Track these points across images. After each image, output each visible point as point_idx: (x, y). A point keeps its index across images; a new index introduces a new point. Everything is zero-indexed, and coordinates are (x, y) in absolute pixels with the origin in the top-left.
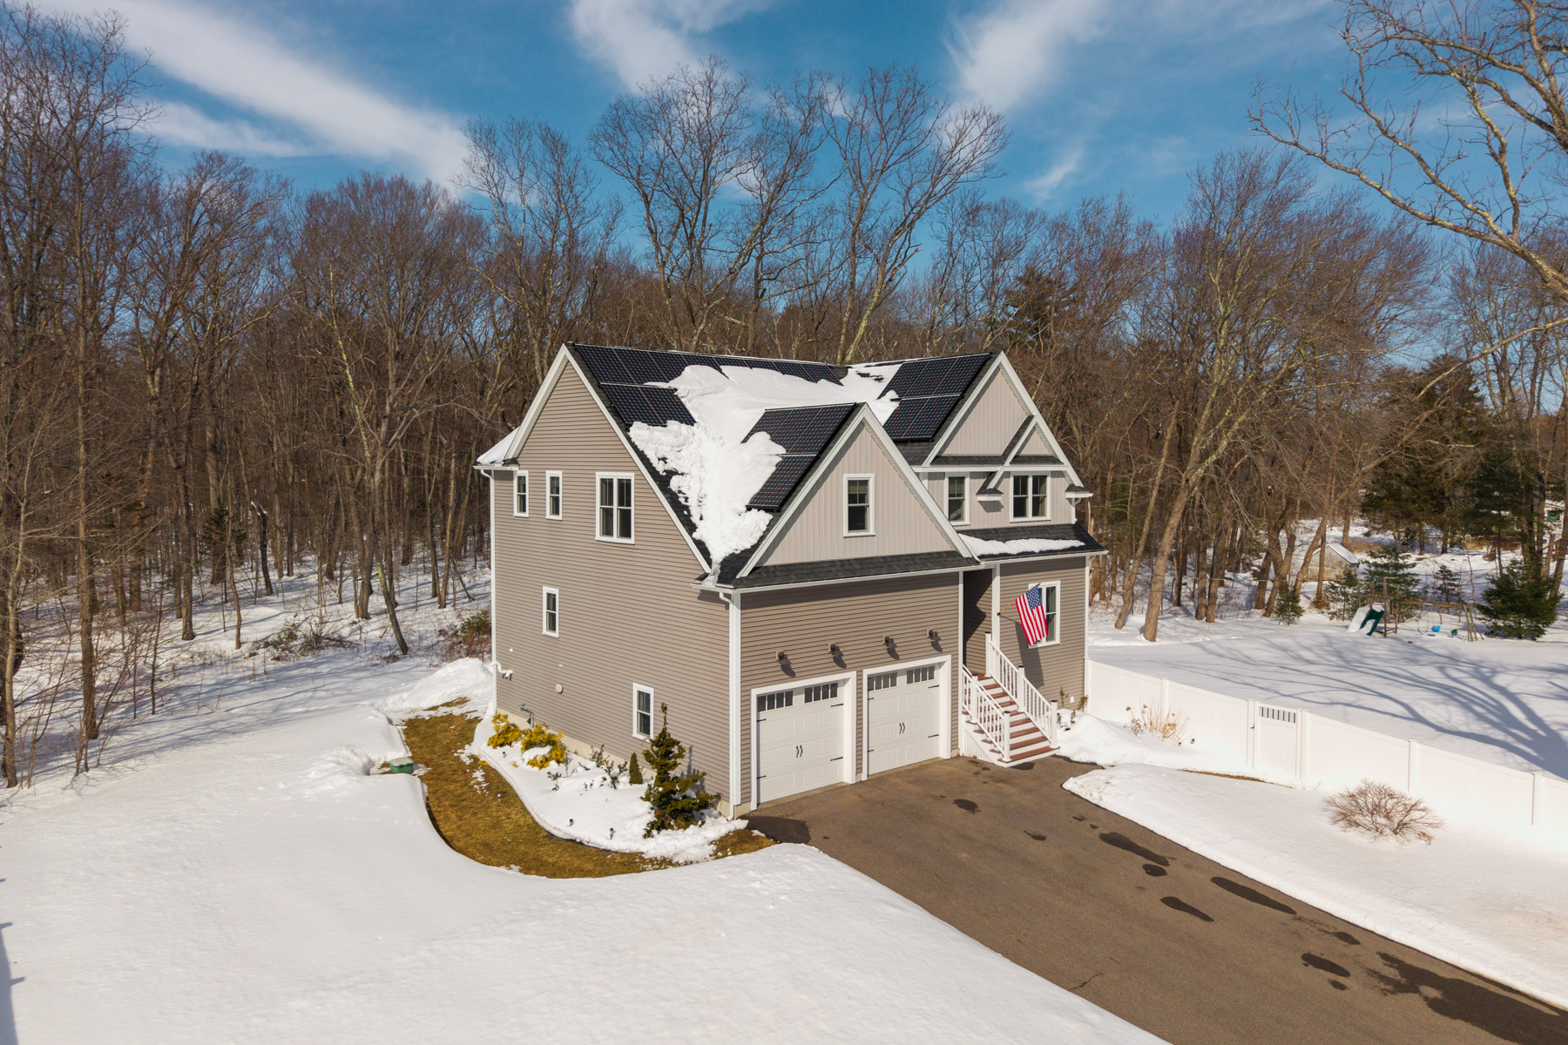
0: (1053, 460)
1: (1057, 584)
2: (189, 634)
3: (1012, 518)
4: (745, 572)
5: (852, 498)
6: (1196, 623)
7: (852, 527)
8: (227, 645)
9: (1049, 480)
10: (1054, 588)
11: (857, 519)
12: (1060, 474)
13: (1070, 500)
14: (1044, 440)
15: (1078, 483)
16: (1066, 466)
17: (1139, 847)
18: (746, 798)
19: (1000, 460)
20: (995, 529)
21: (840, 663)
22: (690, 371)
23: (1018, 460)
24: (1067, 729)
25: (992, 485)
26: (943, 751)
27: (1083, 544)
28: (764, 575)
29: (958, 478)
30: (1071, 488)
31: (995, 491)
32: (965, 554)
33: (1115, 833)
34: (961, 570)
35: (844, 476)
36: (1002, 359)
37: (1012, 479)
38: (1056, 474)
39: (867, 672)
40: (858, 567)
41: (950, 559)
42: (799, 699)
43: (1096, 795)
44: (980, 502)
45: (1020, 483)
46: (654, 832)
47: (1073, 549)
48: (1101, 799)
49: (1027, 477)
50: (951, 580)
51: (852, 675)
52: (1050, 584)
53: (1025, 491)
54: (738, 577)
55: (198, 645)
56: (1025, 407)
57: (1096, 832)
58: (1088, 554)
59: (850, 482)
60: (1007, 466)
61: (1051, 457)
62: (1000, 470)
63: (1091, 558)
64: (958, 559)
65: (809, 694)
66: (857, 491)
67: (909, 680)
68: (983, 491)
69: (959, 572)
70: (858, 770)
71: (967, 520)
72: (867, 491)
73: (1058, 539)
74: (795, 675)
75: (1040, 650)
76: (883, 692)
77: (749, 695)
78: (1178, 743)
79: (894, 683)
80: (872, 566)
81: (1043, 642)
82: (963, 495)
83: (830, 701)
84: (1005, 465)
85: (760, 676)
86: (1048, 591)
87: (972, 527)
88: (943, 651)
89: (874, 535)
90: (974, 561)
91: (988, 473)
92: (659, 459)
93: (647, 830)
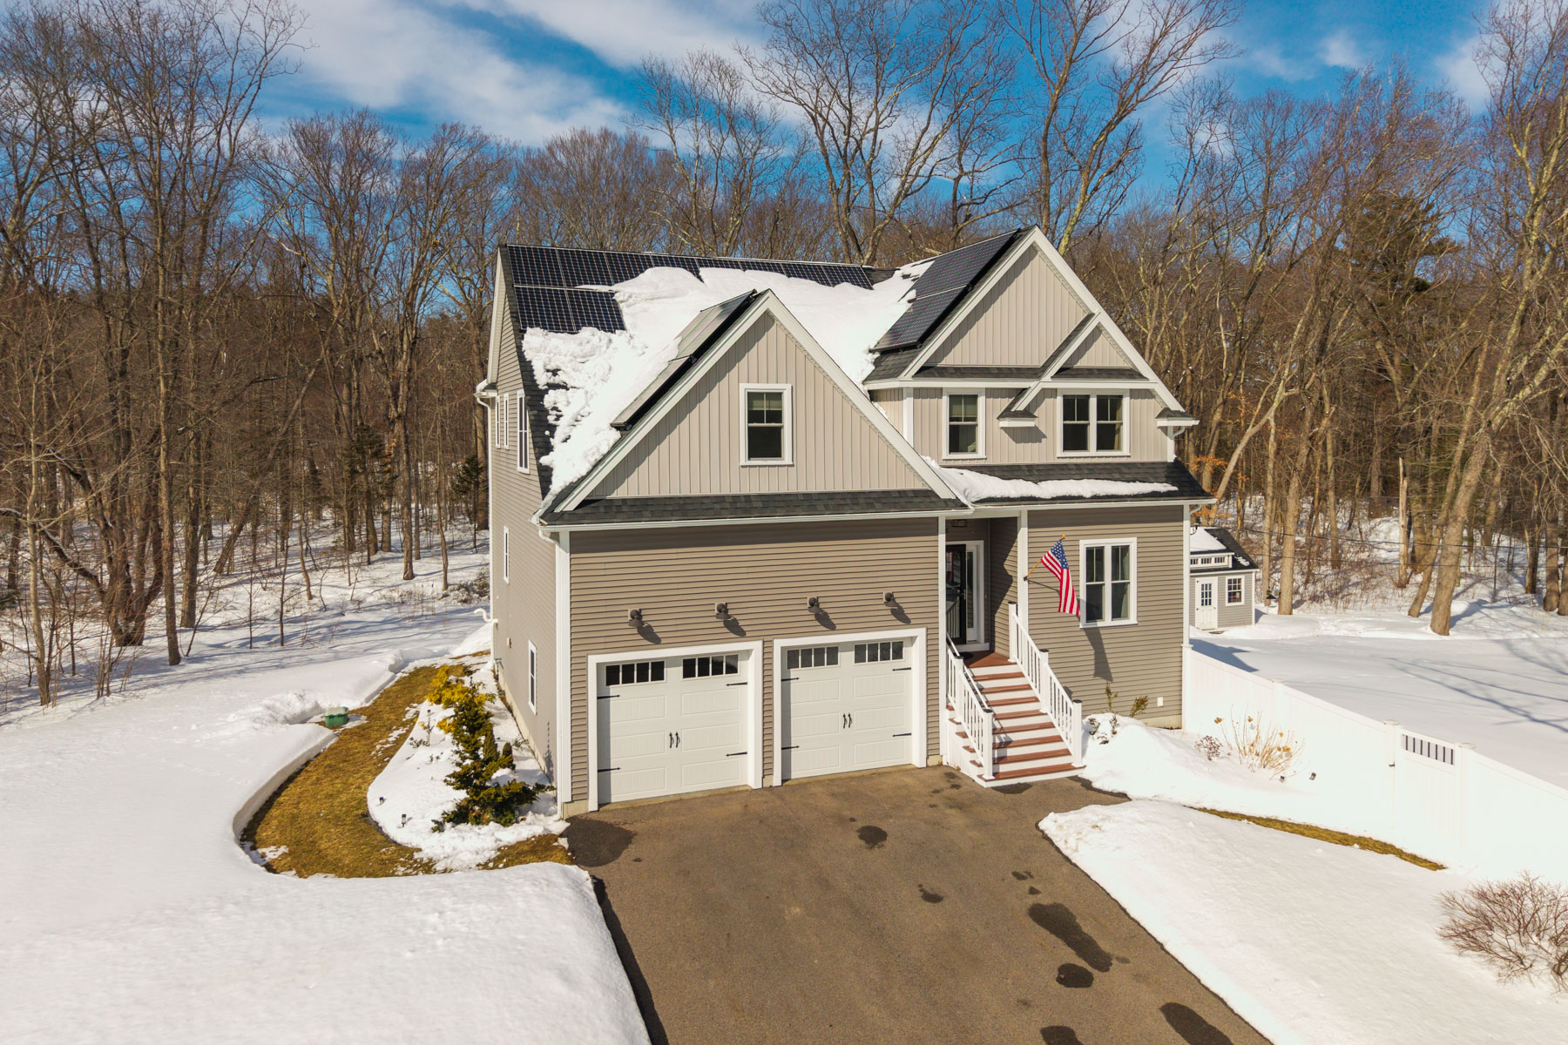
0: (1133, 374)
1: (1132, 542)
2: (410, 576)
3: (1060, 452)
4: (570, 504)
5: (753, 416)
7: (754, 452)
8: (436, 587)
9: (1126, 401)
10: (1126, 549)
11: (765, 442)
12: (1148, 394)
13: (1165, 429)
14: (1115, 347)
15: (1175, 405)
16: (1154, 382)
17: (1081, 933)
18: (579, 795)
19: (1035, 373)
20: (1027, 466)
21: (735, 629)
22: (650, 274)
23: (1064, 372)
24: (1106, 742)
25: (1022, 405)
26: (916, 756)
27: (1175, 488)
28: (602, 510)
29: (966, 397)
30: (1166, 413)
31: (1028, 413)
32: (943, 494)
33: (1062, 906)
34: (943, 515)
35: (739, 386)
36: (1037, 237)
37: (1059, 400)
38: (1135, 394)
39: (779, 644)
40: (760, 504)
41: (918, 500)
42: (674, 673)
43: (1072, 842)
44: (1005, 429)
45: (1075, 406)
46: (448, 825)
47: (1169, 495)
48: (1077, 850)
49: (1088, 397)
50: (929, 527)
51: (756, 646)
52: (1120, 541)
53: (1084, 415)
54: (558, 510)
55: (414, 585)
56: (1080, 302)
57: (1031, 900)
58: (1186, 503)
59: (748, 393)
60: (1047, 381)
61: (1131, 370)
62: (1034, 387)
63: (1192, 507)
64: (934, 499)
65: (691, 668)
66: (764, 406)
67: (859, 658)
68: (1007, 413)
69: (937, 518)
70: (767, 771)
71: (981, 453)
72: (781, 407)
73: (1134, 481)
74: (663, 641)
75: (1102, 632)
76: (813, 671)
77: (586, 663)
78: (1282, 778)
79: (833, 660)
80: (782, 504)
81: (1107, 620)
82: (974, 419)
83: (725, 678)
84: (1043, 379)
85: (602, 640)
86: (1115, 550)
87: (990, 462)
88: (913, 622)
89: (793, 466)
90: (957, 504)
91: (1017, 389)
92: (547, 371)
93: (437, 822)
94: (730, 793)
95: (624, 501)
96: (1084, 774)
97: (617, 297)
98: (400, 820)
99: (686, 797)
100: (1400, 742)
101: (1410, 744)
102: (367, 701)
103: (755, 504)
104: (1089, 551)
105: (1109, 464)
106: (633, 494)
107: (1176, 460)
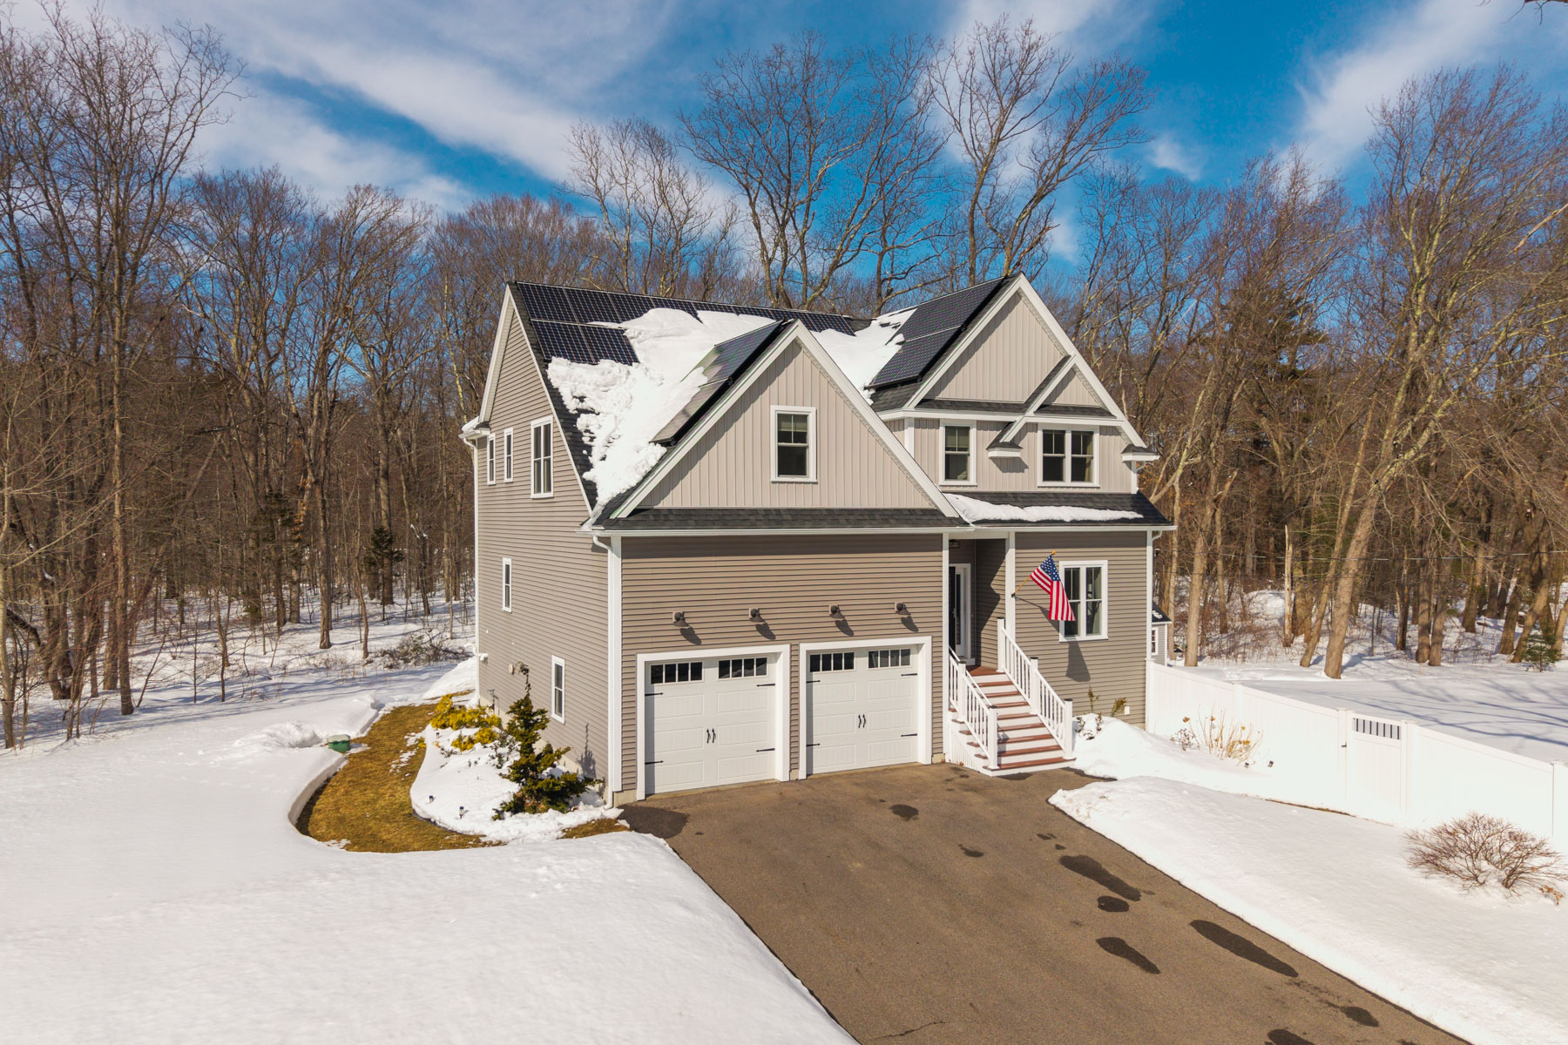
0: (1102, 412)
1: (1103, 564)
2: (326, 644)
3: (1040, 481)
4: (623, 512)
5: (783, 436)
6: (1415, 665)
7: (783, 470)
8: (354, 655)
9: (1096, 437)
10: (1098, 570)
11: (792, 461)
12: (1115, 431)
13: (1129, 463)
14: (1088, 387)
15: (1138, 442)
16: (1121, 420)
17: (1109, 876)
18: (628, 784)
19: (1020, 408)
20: (1013, 493)
21: (766, 633)
22: (653, 314)
23: (1045, 408)
24: (1091, 738)
25: (1008, 438)
26: (921, 753)
27: (1141, 516)
28: (652, 518)
29: (959, 428)
30: (1131, 448)
31: (1013, 445)
32: (949, 513)
33: (1087, 857)
34: (947, 532)
35: (770, 408)
36: (1022, 283)
37: (1040, 434)
38: (1105, 431)
39: (805, 648)
40: (790, 518)
41: (925, 518)
42: (711, 673)
43: (1083, 811)
44: (993, 459)
45: (1053, 440)
46: (507, 814)
47: (1135, 521)
48: (1089, 816)
49: (1064, 432)
50: (933, 543)
51: (784, 649)
52: (1094, 564)
53: (1061, 449)
54: (613, 517)
55: (332, 653)
56: (1058, 345)
57: (1060, 854)
58: (1149, 529)
59: (779, 415)
60: (1030, 416)
61: (1100, 409)
62: (1019, 421)
63: (1155, 533)
64: (940, 517)
65: (725, 668)
66: (791, 428)
67: (873, 663)
68: (996, 444)
69: (941, 535)
70: (793, 766)
71: (972, 480)
72: (806, 429)
73: (1105, 509)
74: (702, 642)
75: (1080, 645)
76: (832, 675)
77: (635, 661)
78: (1247, 764)
79: (849, 666)
80: (809, 518)
81: (1082, 635)
82: (966, 449)
83: (756, 679)
84: (1027, 414)
85: (650, 640)
86: (1089, 571)
87: (979, 489)
88: (920, 630)
89: (816, 483)
90: (959, 522)
91: (1003, 423)
92: (574, 397)
93: (497, 811)
94: (761, 786)
95: (670, 511)
96: (1076, 765)
97: (626, 333)
98: (458, 812)
99: (723, 788)
100: (1352, 725)
101: (1360, 726)
102: (362, 731)
103: (785, 517)
104: (1067, 572)
105: (1082, 494)
106: (677, 505)
107: (1139, 492)
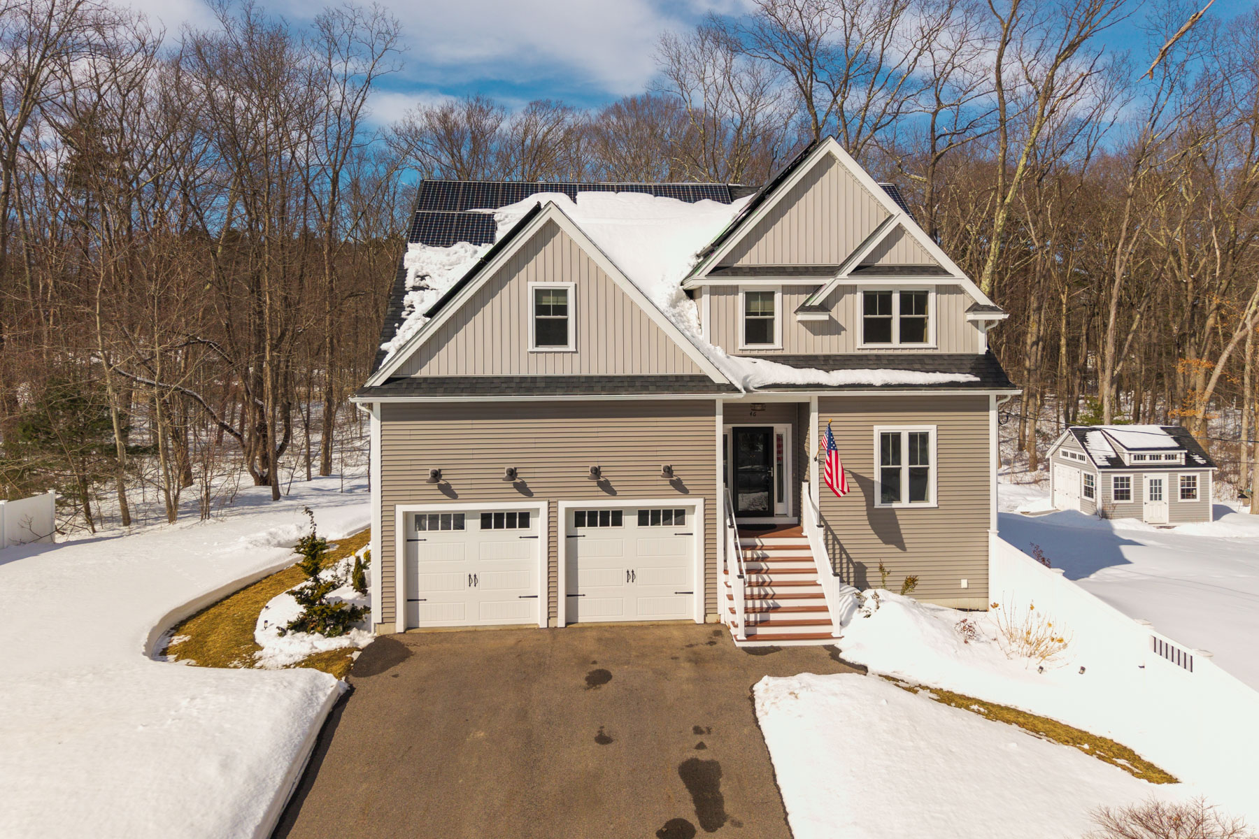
0: (938, 270)
1: (932, 430)
3: (859, 343)
4: (378, 381)
5: (540, 309)
7: (540, 341)
9: (932, 297)
10: (924, 437)
11: (551, 332)
12: (957, 290)
13: (975, 323)
14: (918, 246)
15: (984, 300)
16: (958, 276)
17: (716, 792)
18: (387, 619)
19: (831, 271)
20: (825, 356)
21: (524, 490)
23: (860, 270)
25: (817, 300)
26: (694, 611)
27: (978, 379)
28: (406, 386)
29: (763, 293)
30: (976, 308)
31: (823, 307)
32: (718, 379)
33: (717, 764)
34: (721, 398)
35: (528, 284)
36: (832, 147)
37: (859, 297)
38: (940, 290)
39: (563, 505)
40: (545, 385)
41: (693, 384)
42: (472, 524)
43: (768, 705)
44: (803, 323)
45: (876, 302)
48: (767, 713)
49: (891, 292)
50: (707, 409)
51: (542, 506)
52: (918, 428)
53: (887, 309)
54: (368, 386)
56: (879, 204)
57: (692, 754)
58: (992, 394)
59: (536, 290)
60: (843, 278)
61: (934, 266)
62: (829, 284)
63: (999, 398)
64: (708, 384)
65: (488, 520)
66: (550, 301)
67: (643, 521)
68: (803, 308)
69: (714, 401)
70: (551, 614)
71: (777, 344)
72: (566, 302)
73: (934, 372)
74: (460, 497)
75: (897, 513)
76: (599, 531)
77: (394, 511)
78: (1042, 668)
79: (617, 521)
80: (564, 385)
81: (904, 502)
82: (772, 314)
83: (518, 531)
84: (839, 277)
85: (408, 493)
86: (913, 437)
87: (786, 353)
88: (691, 492)
89: (576, 352)
90: (731, 388)
91: (815, 286)
92: (418, 276)
93: (282, 629)
94: (519, 629)
95: (425, 379)
96: (838, 644)
97: (496, 218)
99: (480, 629)
101: (1157, 646)
103: (538, 385)
104: (884, 437)
105: (909, 355)
106: (434, 374)
107: (988, 352)
